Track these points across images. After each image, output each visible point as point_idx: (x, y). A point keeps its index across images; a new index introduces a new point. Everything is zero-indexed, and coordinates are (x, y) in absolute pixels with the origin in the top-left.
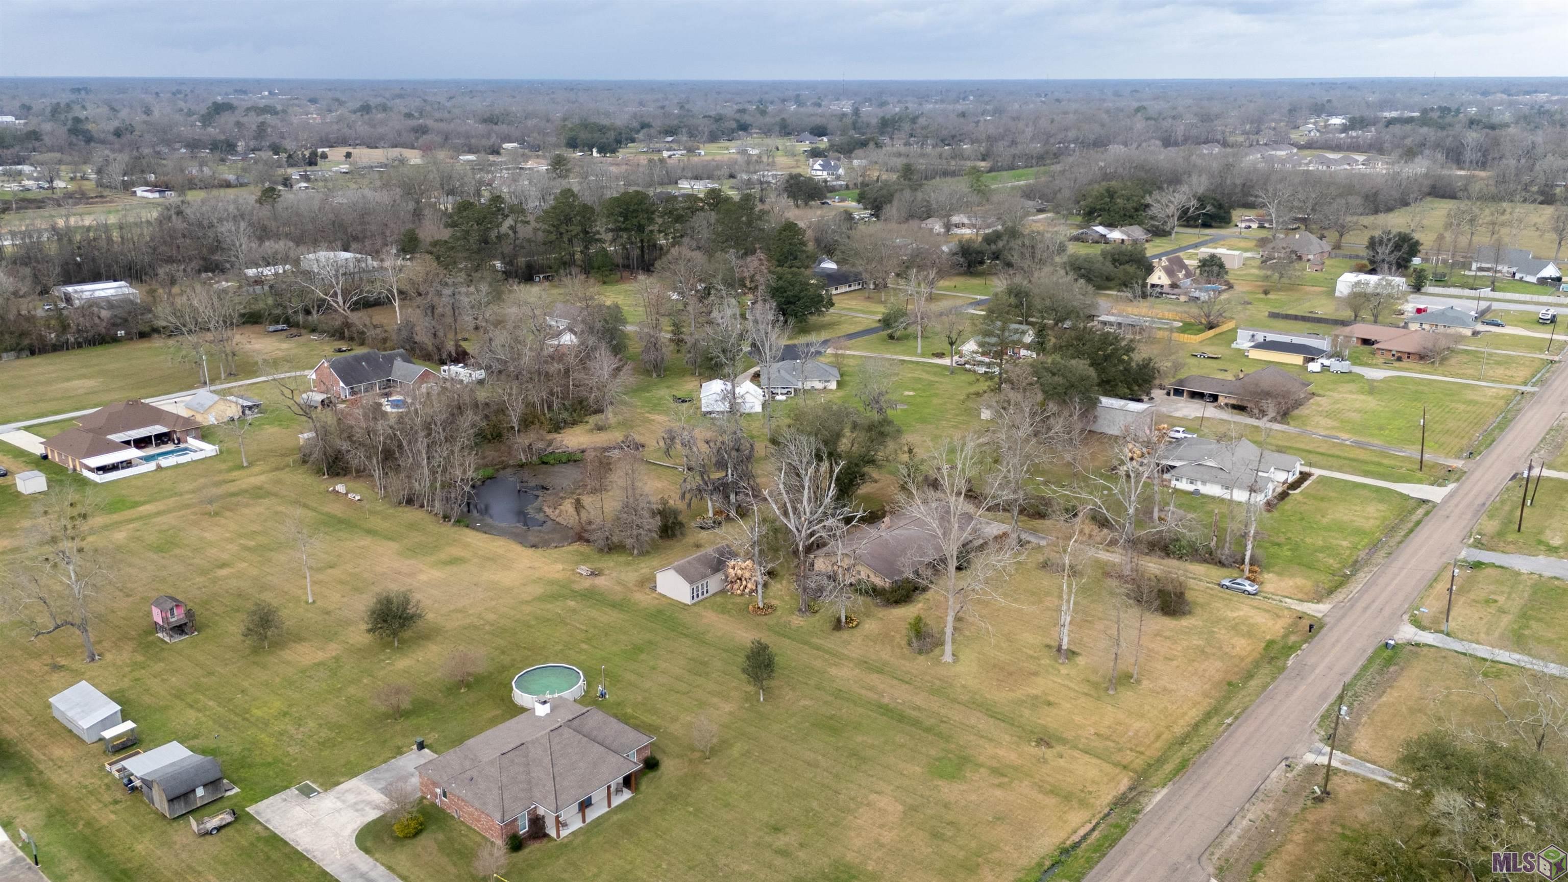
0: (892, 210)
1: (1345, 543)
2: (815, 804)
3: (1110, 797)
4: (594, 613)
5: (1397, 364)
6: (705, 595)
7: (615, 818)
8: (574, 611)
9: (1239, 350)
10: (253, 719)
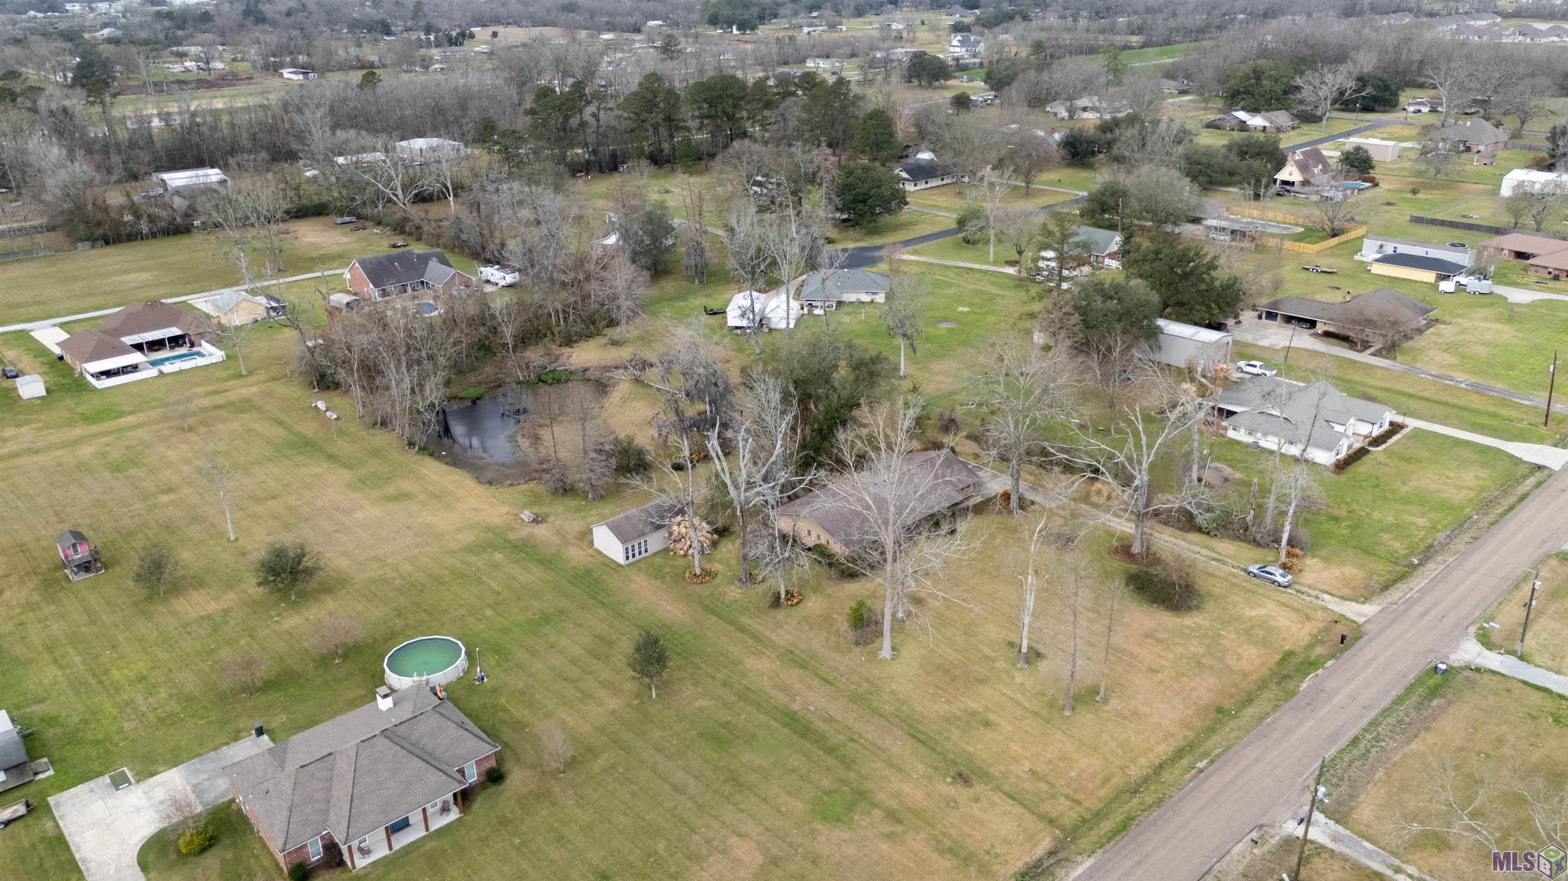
0: (1014, 91)
1: (1422, 522)
2: (661, 846)
3: (1020, 864)
4: (516, 570)
5: (1552, 284)
6: (644, 555)
7: (429, 845)
8: (496, 566)
9: (1362, 263)
10: (107, 683)
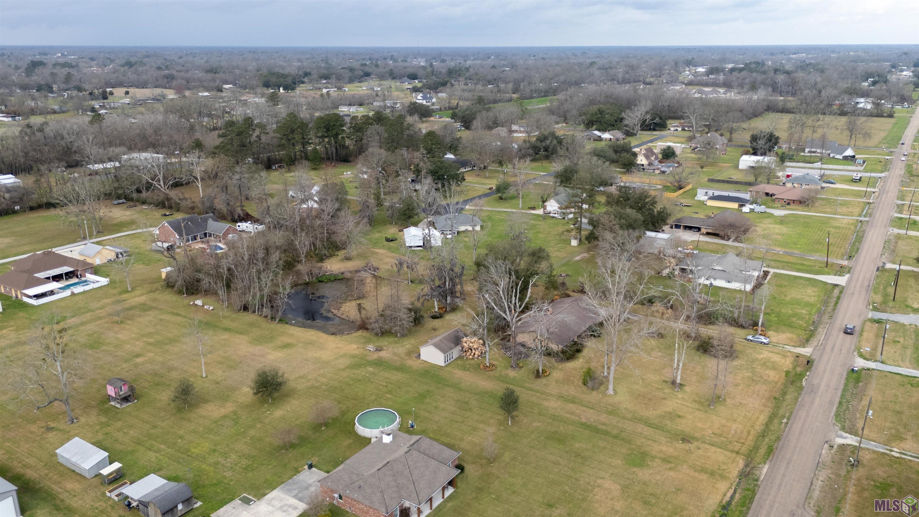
0: (476, 124)
1: (804, 311)
2: (567, 488)
3: (736, 472)
4: (387, 375)
5: (788, 207)
6: (452, 360)
7: (450, 505)
8: (374, 374)
9: (700, 201)
